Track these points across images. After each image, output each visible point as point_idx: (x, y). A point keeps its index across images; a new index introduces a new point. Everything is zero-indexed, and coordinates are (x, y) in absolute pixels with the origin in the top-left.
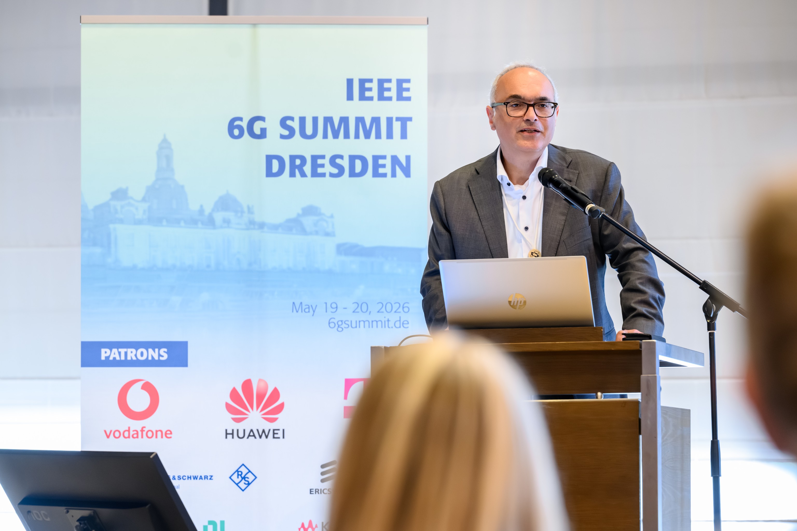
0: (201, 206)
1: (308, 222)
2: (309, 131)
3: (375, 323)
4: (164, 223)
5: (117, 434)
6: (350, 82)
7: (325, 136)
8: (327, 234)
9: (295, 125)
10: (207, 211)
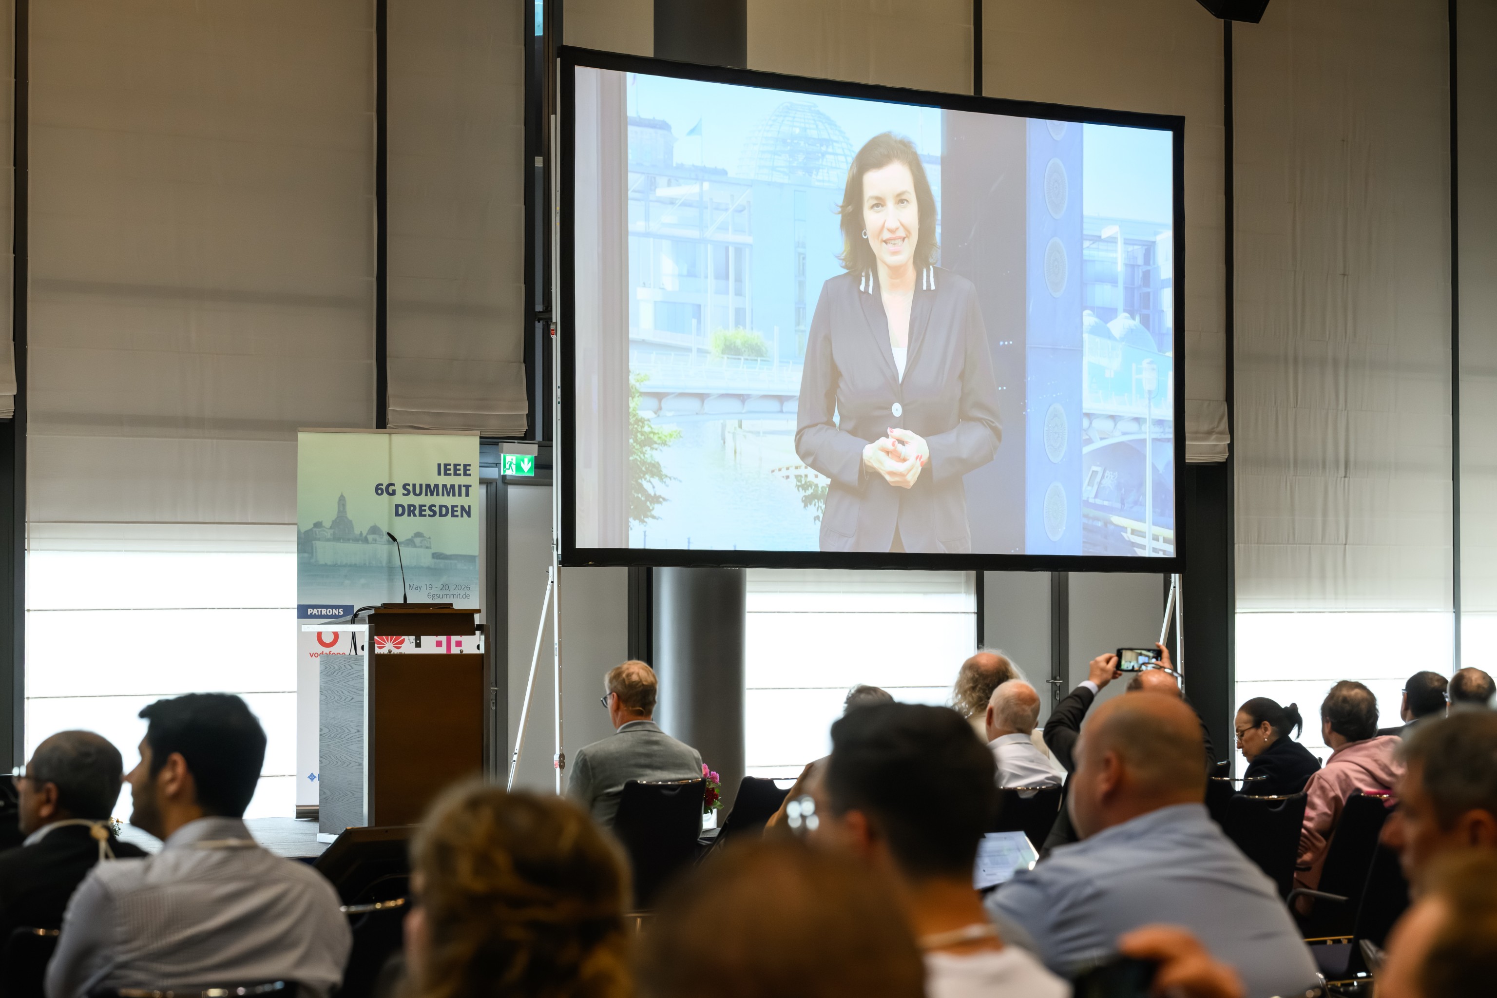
0: (361, 532)
1: (417, 540)
2: (418, 492)
3: (452, 596)
4: (341, 541)
5: (316, 655)
6: (439, 465)
7: (426, 495)
8: (427, 548)
9: (410, 488)
10: (364, 534)
